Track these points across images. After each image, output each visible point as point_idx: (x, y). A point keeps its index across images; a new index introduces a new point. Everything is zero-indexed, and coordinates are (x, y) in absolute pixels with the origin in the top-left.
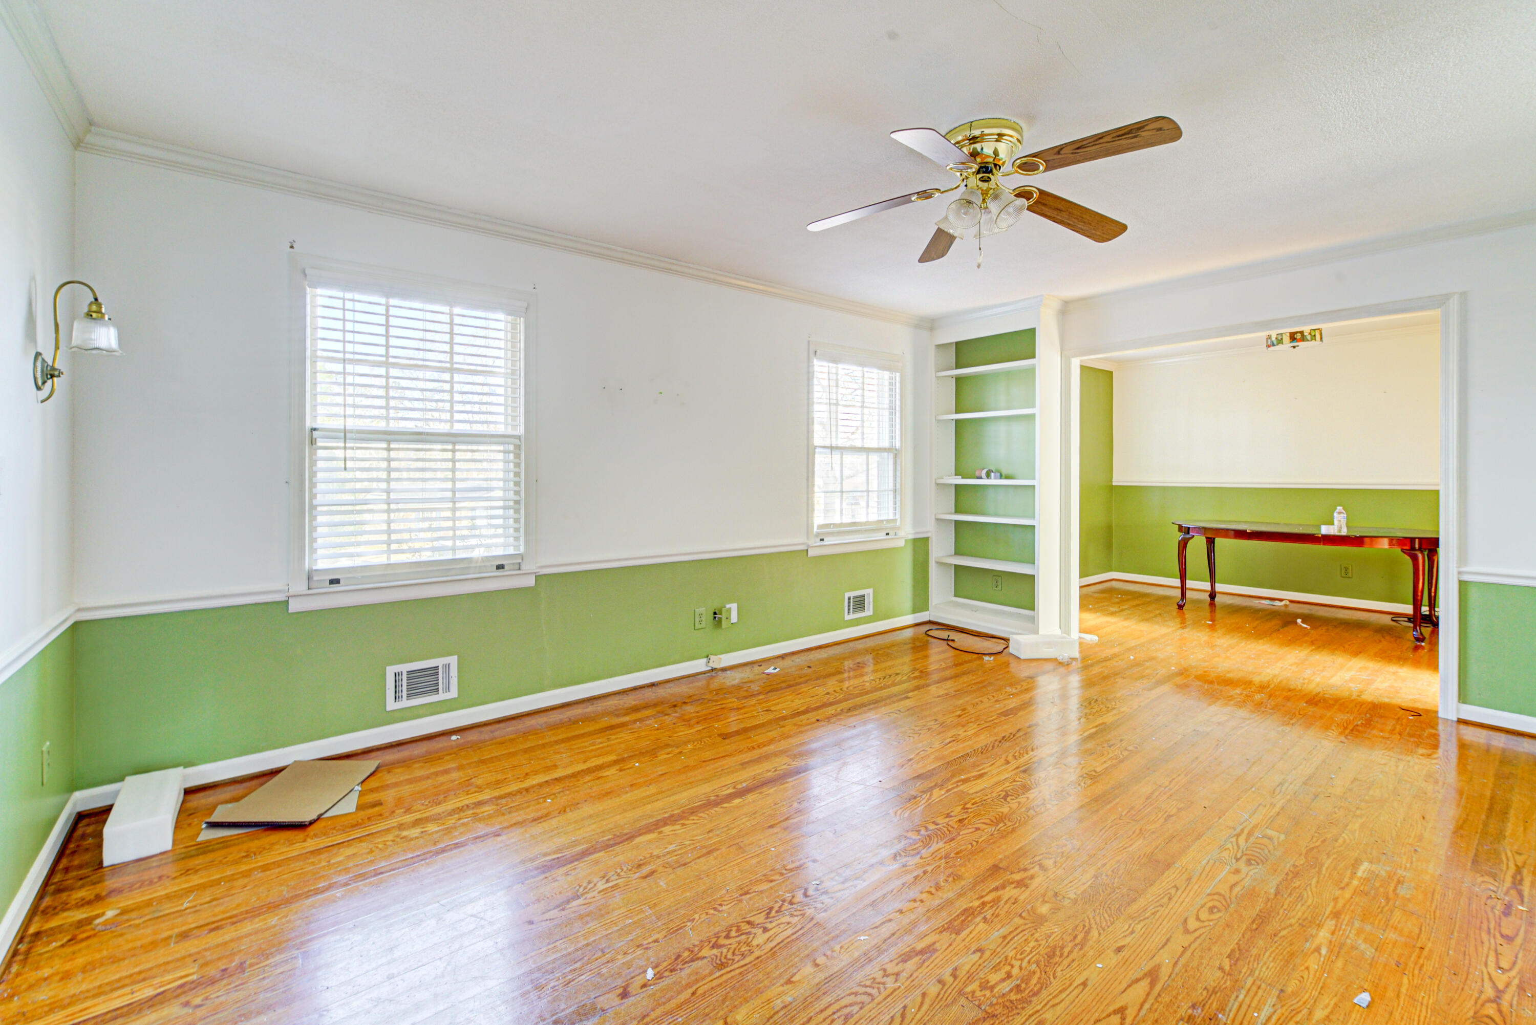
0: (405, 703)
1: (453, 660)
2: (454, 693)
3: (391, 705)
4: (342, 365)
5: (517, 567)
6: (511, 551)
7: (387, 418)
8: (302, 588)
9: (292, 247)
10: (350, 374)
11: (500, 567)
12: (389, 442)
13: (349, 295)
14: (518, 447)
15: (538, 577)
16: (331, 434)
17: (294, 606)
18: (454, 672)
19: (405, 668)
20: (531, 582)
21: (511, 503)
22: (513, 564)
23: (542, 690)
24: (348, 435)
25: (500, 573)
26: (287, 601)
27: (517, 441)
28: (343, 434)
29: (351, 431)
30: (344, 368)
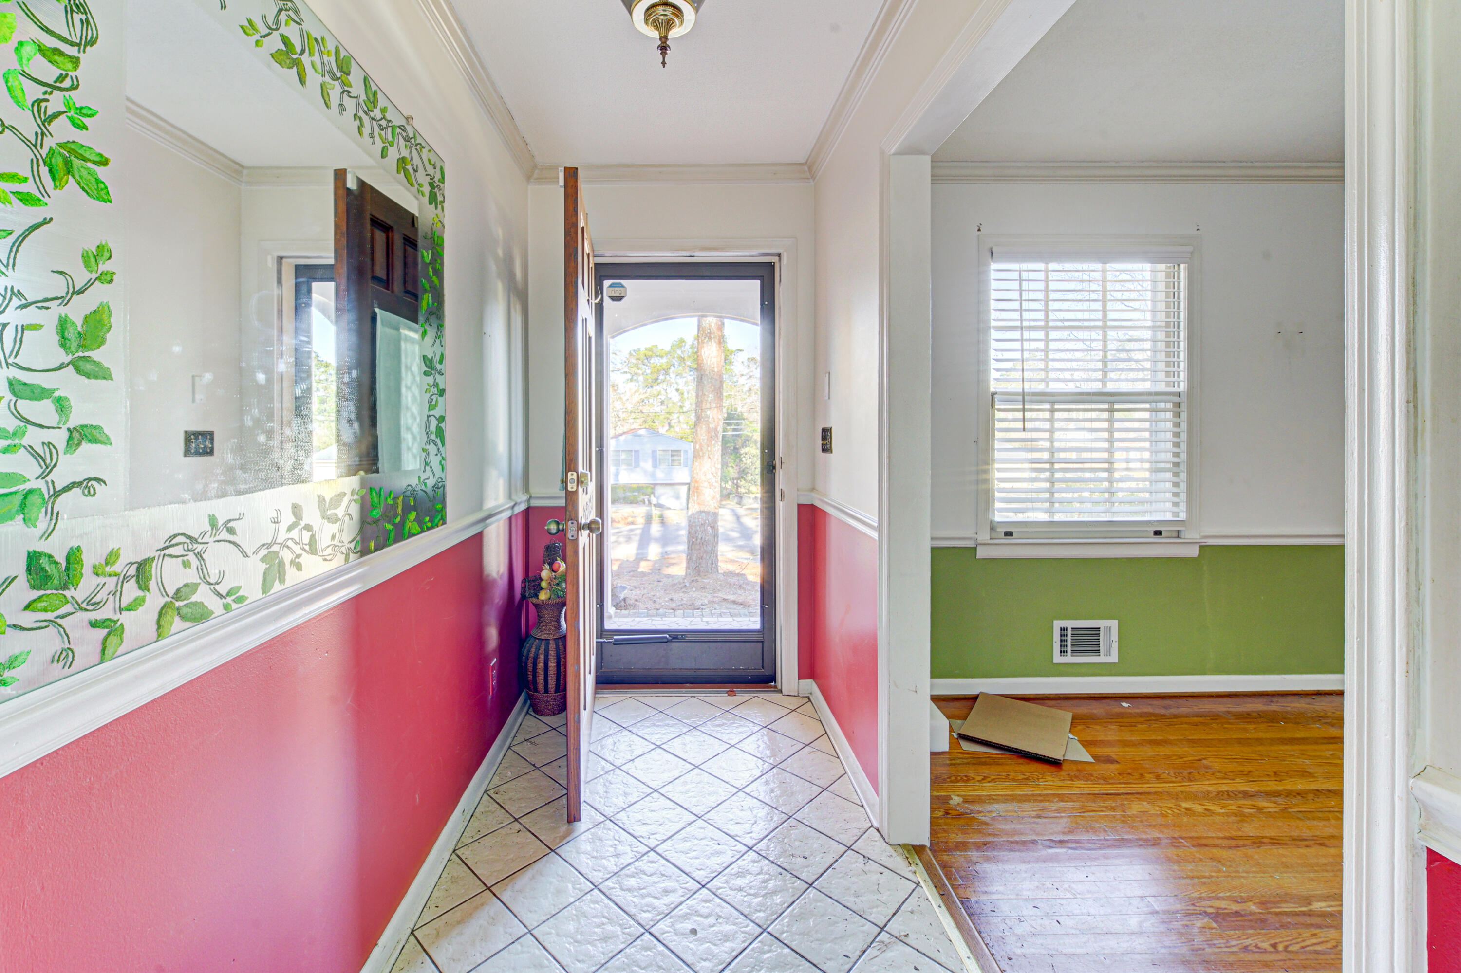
0: (1069, 659)
1: (1114, 624)
2: (1114, 658)
3: (1057, 658)
4: (1019, 333)
5: (1175, 535)
6: (1169, 517)
7: (1046, 381)
8: (984, 537)
9: (979, 230)
10: (1026, 340)
11: (1158, 533)
12: (1053, 403)
13: (1024, 266)
14: (1178, 405)
15: (1202, 548)
16: (1009, 397)
17: (982, 553)
18: (1115, 636)
19: (1070, 624)
20: (1194, 552)
21: (1170, 466)
22: (1171, 531)
23: (1204, 673)
24: (1026, 397)
25: (1157, 539)
26: (975, 549)
27: (1176, 399)
28: (1021, 398)
29: (1029, 394)
30: (1022, 335)
